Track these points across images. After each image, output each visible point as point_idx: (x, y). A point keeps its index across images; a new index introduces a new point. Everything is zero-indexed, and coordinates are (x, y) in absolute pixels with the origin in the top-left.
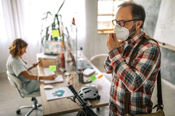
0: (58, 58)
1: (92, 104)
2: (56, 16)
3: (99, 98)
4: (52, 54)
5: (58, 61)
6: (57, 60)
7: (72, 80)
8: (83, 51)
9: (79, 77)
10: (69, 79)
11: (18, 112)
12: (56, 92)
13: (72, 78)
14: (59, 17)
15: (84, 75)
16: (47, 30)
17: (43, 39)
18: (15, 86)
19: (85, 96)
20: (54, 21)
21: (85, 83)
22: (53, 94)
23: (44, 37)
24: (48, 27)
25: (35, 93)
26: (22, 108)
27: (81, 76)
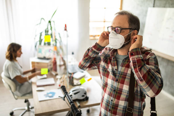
0: (50, 62)
1: (81, 104)
2: (50, 22)
3: (87, 99)
4: (44, 58)
5: (51, 65)
6: (49, 64)
7: (63, 83)
8: (74, 55)
9: (70, 80)
10: (60, 82)
11: (12, 114)
12: (48, 94)
13: (63, 81)
14: (52, 23)
15: (74, 78)
16: (41, 35)
17: (37, 44)
18: (9, 88)
19: (74, 97)
20: (48, 27)
21: (75, 86)
22: (45, 95)
23: (37, 42)
24: (41, 33)
25: (28, 95)
26: (15, 110)
27: (71, 79)
